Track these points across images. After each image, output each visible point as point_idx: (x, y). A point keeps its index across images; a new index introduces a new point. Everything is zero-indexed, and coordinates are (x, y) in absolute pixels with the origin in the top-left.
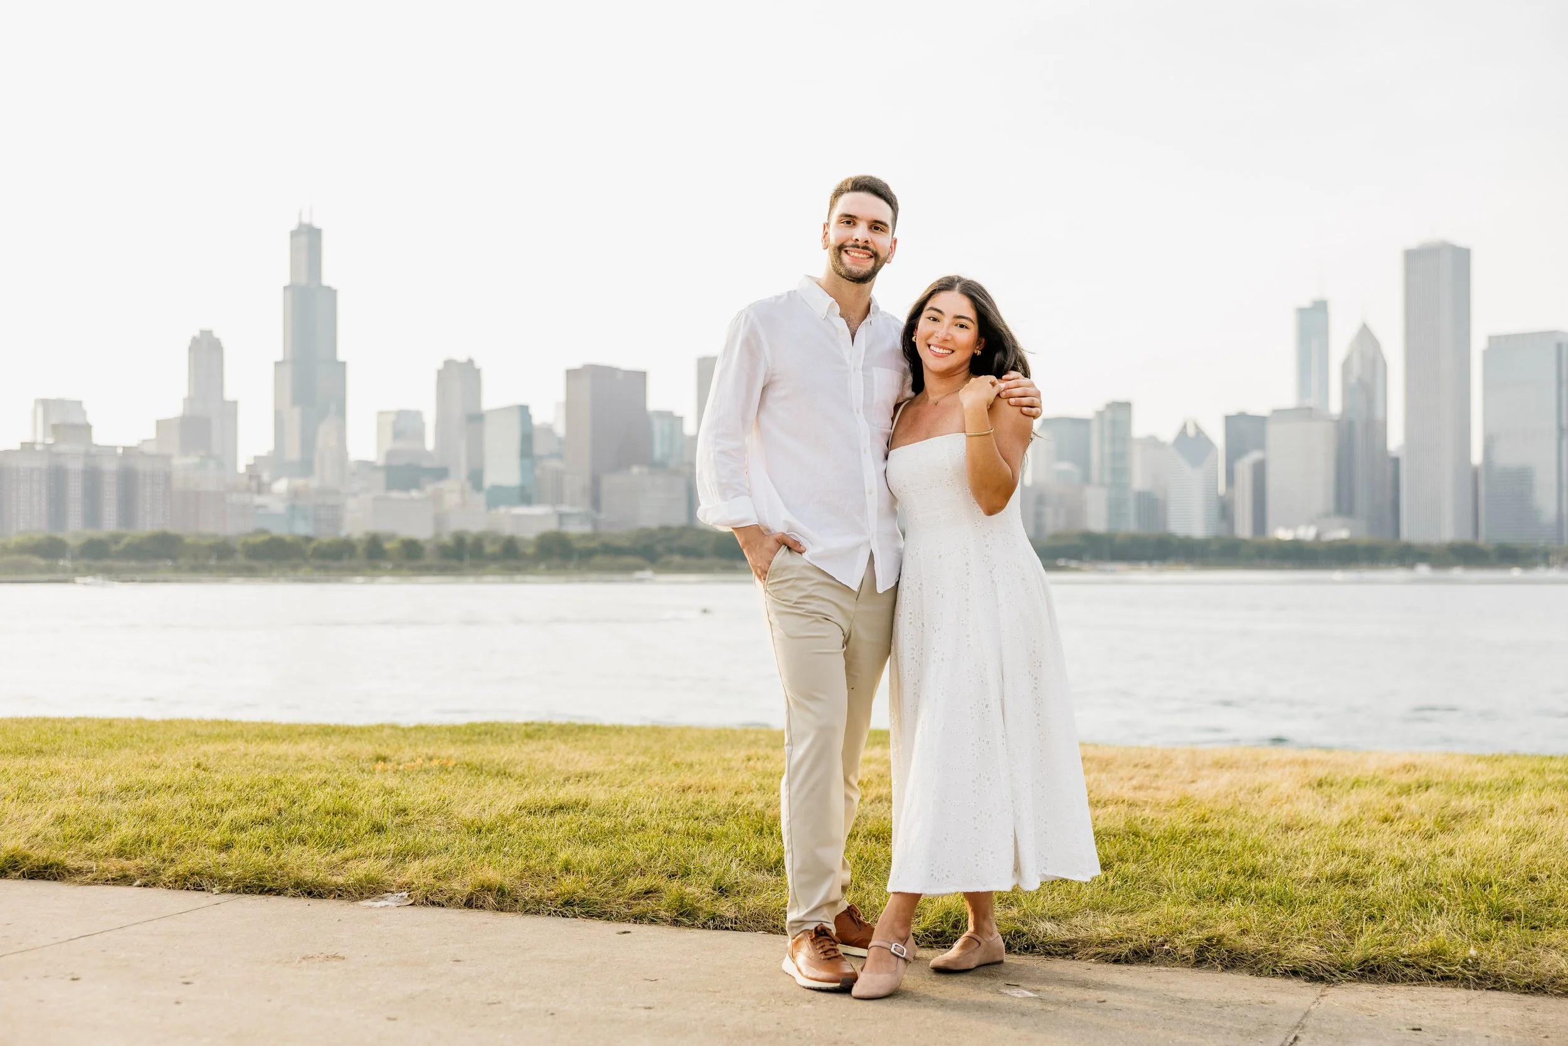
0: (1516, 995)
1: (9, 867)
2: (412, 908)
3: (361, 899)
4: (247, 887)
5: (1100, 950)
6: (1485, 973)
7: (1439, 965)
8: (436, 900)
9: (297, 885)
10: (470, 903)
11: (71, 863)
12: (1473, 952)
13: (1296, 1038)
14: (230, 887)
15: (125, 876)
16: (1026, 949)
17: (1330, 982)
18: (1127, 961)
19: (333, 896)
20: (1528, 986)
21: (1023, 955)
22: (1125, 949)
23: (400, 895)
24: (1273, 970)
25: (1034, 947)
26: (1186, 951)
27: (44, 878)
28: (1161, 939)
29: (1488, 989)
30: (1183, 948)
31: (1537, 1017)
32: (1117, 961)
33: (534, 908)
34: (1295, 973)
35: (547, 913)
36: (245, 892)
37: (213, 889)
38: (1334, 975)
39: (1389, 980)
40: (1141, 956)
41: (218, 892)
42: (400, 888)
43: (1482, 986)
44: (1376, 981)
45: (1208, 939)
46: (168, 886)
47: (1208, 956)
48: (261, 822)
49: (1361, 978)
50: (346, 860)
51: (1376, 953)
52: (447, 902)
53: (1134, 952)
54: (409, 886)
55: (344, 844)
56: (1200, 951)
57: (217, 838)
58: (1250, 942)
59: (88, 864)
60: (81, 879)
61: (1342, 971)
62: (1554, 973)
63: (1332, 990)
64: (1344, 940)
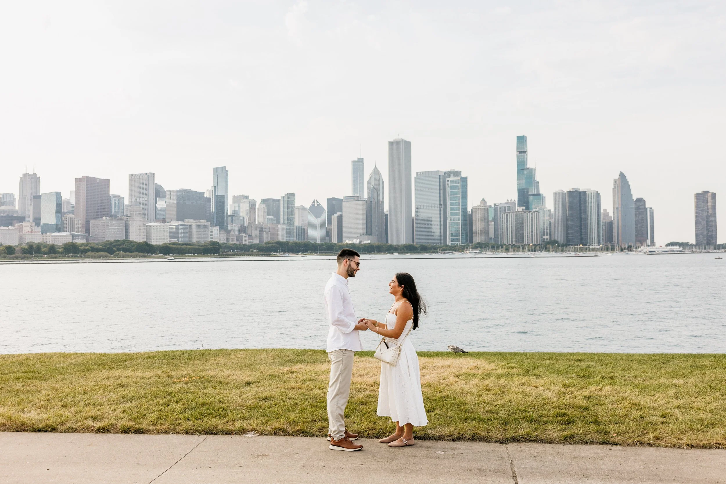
0: (549, 444)
1: (127, 430)
2: (260, 436)
3: (242, 434)
4: (206, 432)
6: (539, 439)
7: (529, 437)
8: (265, 433)
9: (221, 431)
10: (275, 434)
11: (147, 428)
12: (536, 434)
13: (511, 461)
14: (202, 433)
15: (166, 431)
17: (505, 444)
18: (456, 441)
19: (234, 434)
20: (550, 442)
21: (430, 440)
22: (455, 437)
23: (253, 432)
24: (491, 441)
25: (431, 438)
26: (469, 437)
27: (139, 433)
28: (461, 434)
31: (557, 450)
32: (454, 441)
33: (294, 434)
34: (497, 442)
35: (299, 436)
38: (506, 442)
39: (519, 442)
40: (458, 439)
41: (199, 435)
42: (252, 430)
43: (540, 443)
44: (515, 443)
45: (474, 434)
46: (182, 433)
47: (475, 438)
48: (186, 409)
49: (512, 442)
50: (227, 422)
51: (514, 435)
52: (269, 434)
53: (457, 438)
54: (255, 430)
55: (220, 416)
56: (472, 437)
57: (181, 416)
58: (484, 434)
59: (151, 428)
60: (152, 433)
61: (507, 440)
62: (554, 438)
63: (508, 446)
64: (503, 431)
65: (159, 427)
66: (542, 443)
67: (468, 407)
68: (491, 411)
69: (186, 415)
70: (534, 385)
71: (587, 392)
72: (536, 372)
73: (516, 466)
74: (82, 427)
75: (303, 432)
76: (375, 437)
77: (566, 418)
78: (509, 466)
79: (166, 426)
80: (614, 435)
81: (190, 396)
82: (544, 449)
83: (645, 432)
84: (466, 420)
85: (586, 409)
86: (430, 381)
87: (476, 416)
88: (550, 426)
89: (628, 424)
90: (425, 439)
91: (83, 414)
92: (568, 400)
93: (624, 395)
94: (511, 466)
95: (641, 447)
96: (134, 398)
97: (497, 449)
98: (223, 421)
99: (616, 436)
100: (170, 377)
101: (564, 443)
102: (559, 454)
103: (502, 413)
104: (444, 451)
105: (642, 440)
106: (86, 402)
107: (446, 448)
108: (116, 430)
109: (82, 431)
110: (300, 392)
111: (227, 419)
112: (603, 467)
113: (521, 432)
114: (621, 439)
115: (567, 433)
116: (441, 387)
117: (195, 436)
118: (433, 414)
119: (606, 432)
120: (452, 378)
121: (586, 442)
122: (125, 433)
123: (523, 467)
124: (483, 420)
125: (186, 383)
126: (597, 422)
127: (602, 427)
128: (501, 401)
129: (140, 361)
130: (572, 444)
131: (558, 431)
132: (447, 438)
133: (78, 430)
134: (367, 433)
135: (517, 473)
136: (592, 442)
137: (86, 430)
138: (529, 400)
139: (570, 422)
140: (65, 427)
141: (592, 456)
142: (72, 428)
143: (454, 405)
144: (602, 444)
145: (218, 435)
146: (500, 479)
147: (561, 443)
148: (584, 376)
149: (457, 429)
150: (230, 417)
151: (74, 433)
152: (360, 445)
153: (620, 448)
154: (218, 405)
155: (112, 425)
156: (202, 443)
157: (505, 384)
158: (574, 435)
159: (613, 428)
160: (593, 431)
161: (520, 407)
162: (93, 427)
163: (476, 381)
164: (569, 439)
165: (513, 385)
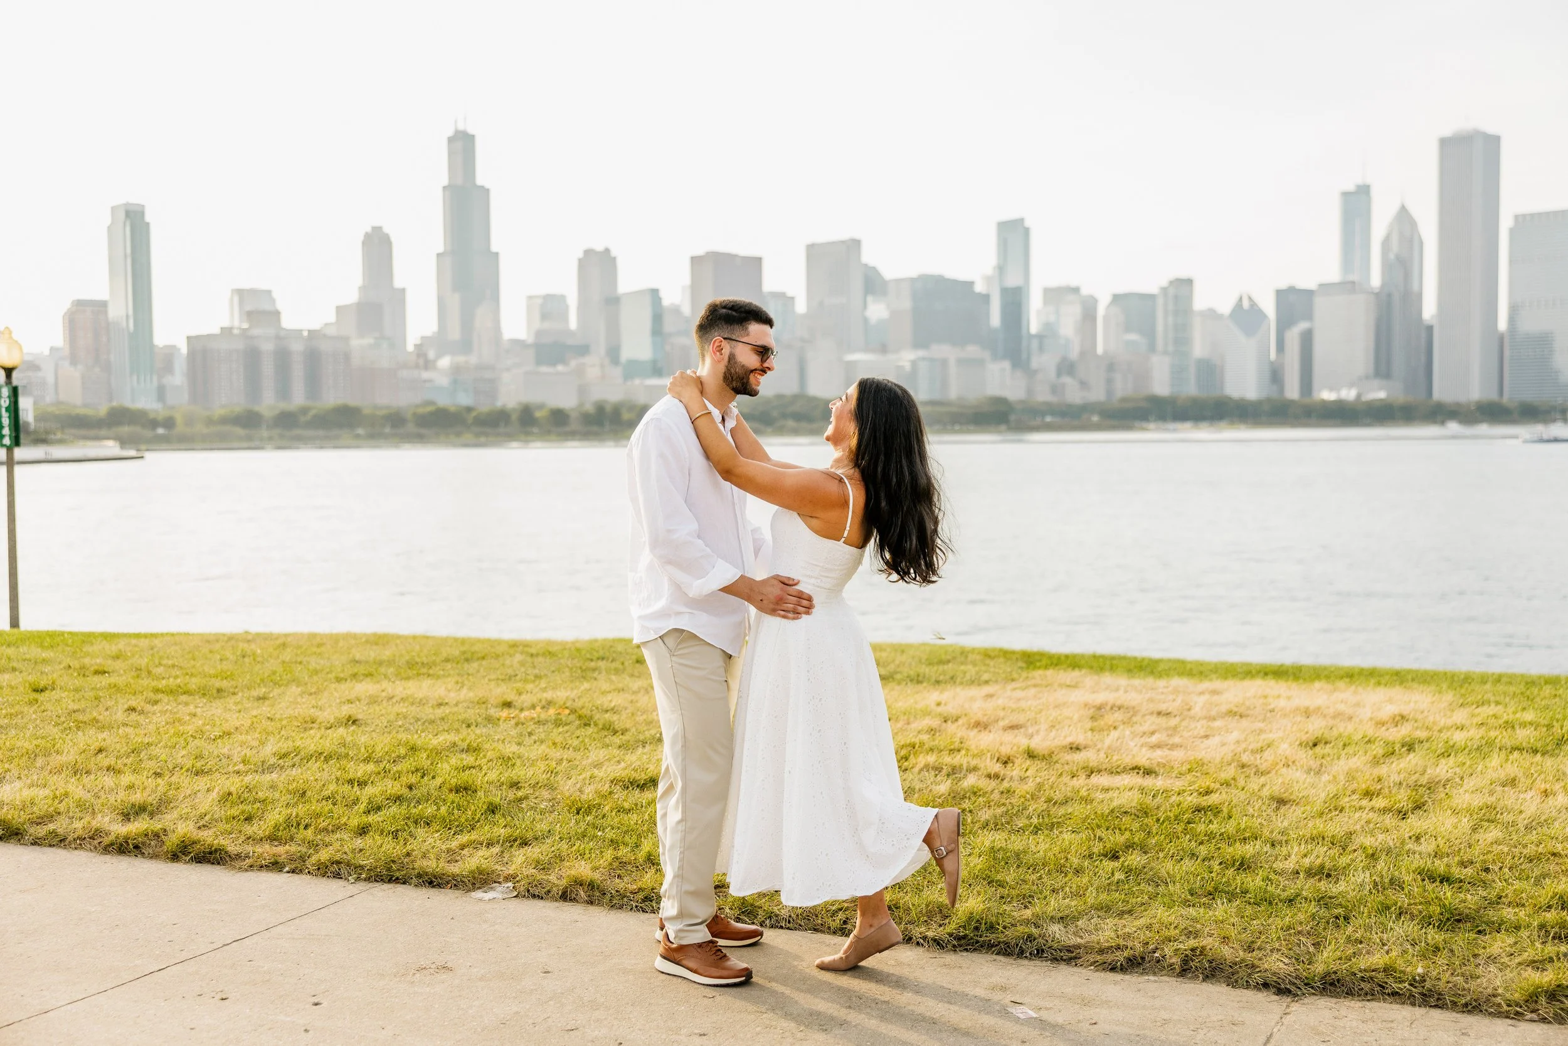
0: (1454, 1014)
1: (180, 852)
2: (517, 900)
3: (474, 889)
4: (377, 875)
5: (1100, 958)
6: (1429, 990)
7: (1390, 981)
8: (537, 892)
9: (419, 876)
10: (565, 896)
11: (232, 849)
12: (1421, 969)
14: (364, 876)
15: (276, 863)
16: (1035, 955)
17: (1296, 995)
18: (1123, 969)
19: (450, 885)
20: (1466, 1005)
21: (1033, 960)
22: (1120, 957)
23: (506, 886)
24: (1247, 982)
25: (1042, 951)
26: (1173, 960)
27: (209, 863)
28: (1152, 947)
29: (1431, 1006)
30: (1171, 957)
32: (1113, 969)
33: (619, 901)
34: (1266, 985)
35: (629, 908)
36: (376, 881)
37: (350, 878)
38: (1299, 988)
39: (1347, 993)
40: (1134, 964)
41: (353, 881)
44: (1333, 995)
45: (1193, 950)
46: (313, 873)
47: (1192, 966)
49: (1321, 992)
50: (463, 847)
51: (1337, 967)
52: (545, 895)
53: (1127, 961)
54: (513, 879)
56: (1186, 961)
57: (357, 821)
58: (1229, 953)
60: (239, 865)
61: (1307, 985)
62: (1490, 991)
63: (1295, 1007)
64: (1312, 949)
65: (268, 849)
66: (1436, 1006)
67: (1251, 848)
68: (1319, 871)
69: (374, 817)
74: (79, 833)
75: (646, 899)
79: (291, 847)
82: (1422, 1032)
86: (1207, 755)
87: (1255, 883)
88: (1499, 944)
90: (1021, 954)
98: (456, 842)
100: (507, 704)
101: (1521, 1015)
103: (1354, 880)
107: (1059, 996)
108: (156, 850)
109: (73, 845)
111: (468, 838)
113: (1375, 958)
115: (1547, 976)
116: (1225, 775)
117: (338, 884)
120: (1288, 748)
122: (172, 859)
130: (1550, 1022)
131: (1520, 964)
132: (1094, 958)
137: (85, 843)
138: (1489, 837)
142: (56, 835)
145: (404, 888)
147: (1505, 1016)
149: (1145, 928)
150: (487, 832)
151: (52, 850)
152: (744, 967)
155: (161, 834)
157: (1448, 776)
158: (1566, 988)
161: (1436, 863)
162: (111, 835)
163: (1357, 762)
164: (1543, 1000)
165: (1470, 783)
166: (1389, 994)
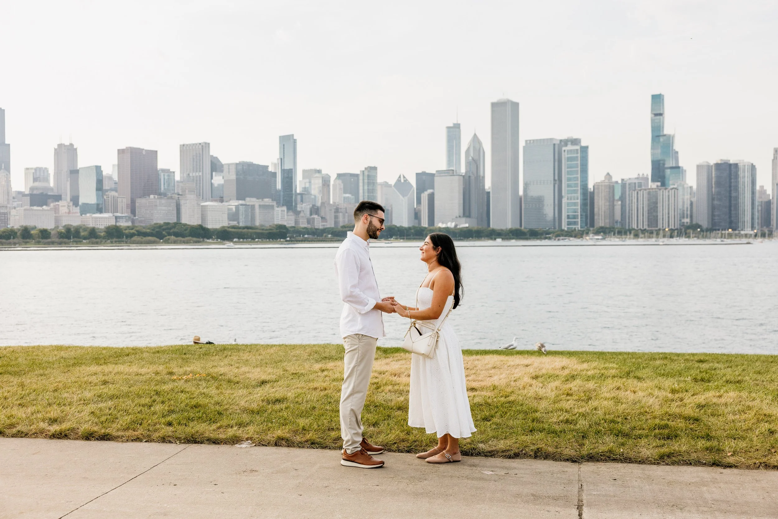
0: (638, 465)
1: (89, 436)
2: (256, 447)
3: (234, 444)
4: (188, 441)
5: (503, 454)
6: (626, 457)
7: (612, 455)
8: (263, 444)
9: (208, 440)
10: (276, 445)
11: (115, 434)
12: (622, 450)
13: (581, 485)
14: (183, 441)
15: (138, 438)
16: (478, 455)
17: (579, 463)
18: (513, 458)
19: (223, 443)
20: (640, 461)
22: (512, 453)
23: (249, 442)
24: (560, 459)
25: (480, 453)
26: (531, 453)
27: (104, 440)
28: (521, 449)
30: (529, 452)
31: (647, 472)
32: (510, 458)
33: (300, 445)
34: (568, 460)
35: (306, 447)
36: (189, 443)
37: (177, 443)
38: (580, 460)
39: (597, 461)
40: (516, 456)
41: (179, 444)
42: (247, 439)
43: (626, 462)
44: (593, 461)
45: (538, 449)
46: (158, 441)
47: (538, 455)
48: (171, 412)
49: (588, 461)
50: (219, 428)
51: (591, 452)
52: (268, 444)
53: (514, 454)
54: (251, 439)
55: (212, 421)
56: (536, 453)
57: (163, 420)
58: (550, 449)
59: (120, 433)
60: (121, 440)
61: (582, 458)
62: (646, 456)
63: (581, 466)
64: (578, 447)
65: (130, 433)
66: (629, 463)
67: (538, 415)
68: (567, 421)
69: (169, 419)
70: (632, 389)
71: (701, 399)
72: (639, 374)
73: (585, 492)
74: (34, 431)
75: (312, 443)
76: (406, 450)
77: (666, 431)
78: (576, 492)
79: (139, 432)
80: (729, 454)
81: (183, 396)
82: (630, 470)
83: (773, 451)
84: (531, 431)
85: (697, 420)
86: (497, 383)
87: (546, 426)
88: (643, 442)
89: (751, 440)
90: (472, 455)
91: (40, 416)
92: (674, 408)
93: (751, 404)
94: (579, 491)
95: (765, 471)
96: (112, 398)
97: (566, 469)
98: (214, 426)
99: (732, 455)
100: (171, 373)
101: (660, 463)
102: (649, 477)
103: (582, 424)
104: (492, 471)
105: (768, 462)
106: (50, 401)
107: (497, 467)
108: (77, 436)
109: (33, 436)
110: (323, 393)
111: (219, 424)
112: (707, 496)
113: (602, 448)
114: (737, 459)
115: (665, 450)
116: (509, 390)
117: (173, 445)
118: (489, 423)
119: (718, 450)
120: (527, 380)
121: (689, 463)
122: (86, 439)
123: (595, 493)
124: (554, 432)
125: (187, 381)
126: (708, 437)
127: (715, 443)
128: (584, 409)
129: (145, 355)
130: (670, 465)
131: (653, 447)
132: (501, 454)
133: (29, 435)
134: (396, 445)
135: (584, 502)
136: (698, 463)
137: (39, 435)
138: (621, 408)
139: (672, 436)
140: (14, 430)
141: (693, 481)
142: (22, 432)
143: (519, 412)
144: (712, 466)
145: (202, 445)
146: (558, 509)
147: (654, 464)
148: (702, 380)
149: (516, 443)
150: (225, 422)
151: (23, 439)
152: (381, 460)
153: (735, 471)
154: (212, 407)
155: (73, 430)
156: (178, 454)
157: (594, 387)
158: (673, 453)
159: (729, 446)
160: (700, 448)
161: (607, 417)
162: (49, 431)
163: (557, 383)
164: (666, 458)
165: (604, 389)
166: (612, 460)
